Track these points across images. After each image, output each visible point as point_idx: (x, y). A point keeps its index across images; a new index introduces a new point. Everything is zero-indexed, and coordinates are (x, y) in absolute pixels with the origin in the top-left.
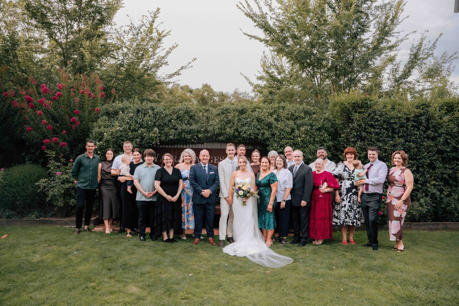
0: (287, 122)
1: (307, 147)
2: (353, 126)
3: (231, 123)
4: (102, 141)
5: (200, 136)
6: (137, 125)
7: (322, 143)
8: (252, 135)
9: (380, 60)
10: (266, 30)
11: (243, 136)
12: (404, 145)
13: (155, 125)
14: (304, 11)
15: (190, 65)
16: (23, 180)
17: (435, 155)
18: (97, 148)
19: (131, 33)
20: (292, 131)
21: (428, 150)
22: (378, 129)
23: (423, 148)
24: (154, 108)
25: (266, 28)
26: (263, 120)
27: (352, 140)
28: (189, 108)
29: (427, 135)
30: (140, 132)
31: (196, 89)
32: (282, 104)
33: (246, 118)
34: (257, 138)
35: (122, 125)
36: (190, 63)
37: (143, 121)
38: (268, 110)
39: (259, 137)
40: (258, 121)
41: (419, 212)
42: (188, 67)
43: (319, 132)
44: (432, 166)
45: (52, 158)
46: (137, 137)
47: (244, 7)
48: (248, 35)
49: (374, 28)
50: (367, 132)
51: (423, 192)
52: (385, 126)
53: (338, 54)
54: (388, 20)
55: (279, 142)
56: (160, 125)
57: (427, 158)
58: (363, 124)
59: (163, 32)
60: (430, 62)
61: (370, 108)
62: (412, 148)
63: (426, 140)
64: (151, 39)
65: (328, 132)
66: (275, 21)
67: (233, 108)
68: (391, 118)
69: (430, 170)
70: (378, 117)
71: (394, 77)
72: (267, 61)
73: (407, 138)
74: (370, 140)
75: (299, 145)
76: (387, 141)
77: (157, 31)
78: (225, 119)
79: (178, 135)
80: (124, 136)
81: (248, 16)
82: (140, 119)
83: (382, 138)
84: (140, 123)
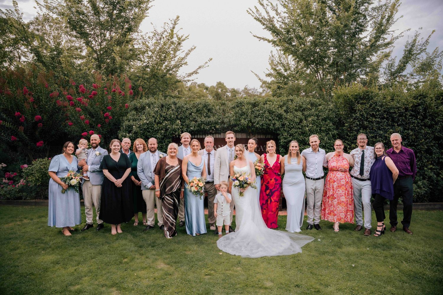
0: (296, 113)
2: (355, 116)
3: (245, 115)
4: (132, 133)
5: (217, 127)
6: (162, 118)
7: (327, 131)
8: (264, 126)
9: (377, 56)
10: (274, 32)
11: (256, 126)
12: (403, 132)
13: (177, 118)
14: (307, 13)
15: (207, 65)
17: (431, 141)
19: (154, 38)
20: (300, 121)
21: (425, 137)
22: (378, 118)
23: (420, 135)
24: (176, 103)
25: (274, 30)
26: (274, 112)
27: (355, 129)
28: (207, 103)
29: (424, 123)
30: (164, 124)
31: (211, 87)
32: (291, 97)
33: (258, 110)
34: (269, 128)
35: (148, 119)
36: (206, 63)
37: (167, 114)
38: (278, 103)
39: (270, 127)
40: (270, 113)
41: (418, 194)
42: (204, 66)
43: (325, 122)
44: (429, 151)
46: (162, 129)
47: (253, 13)
48: (258, 37)
49: (371, 27)
50: (369, 121)
51: (421, 175)
52: (385, 116)
53: (339, 51)
54: (384, 20)
55: (289, 131)
56: (181, 118)
57: (425, 144)
58: (365, 114)
59: (182, 36)
60: (423, 57)
61: (371, 100)
62: (410, 136)
63: (423, 127)
64: (172, 43)
65: (333, 122)
66: (281, 24)
67: (247, 101)
68: (391, 108)
69: (427, 155)
70: (378, 108)
71: (390, 72)
72: (274, 60)
73: (406, 127)
74: (371, 128)
75: (307, 134)
76: (387, 129)
77: (177, 36)
78: (240, 111)
79: (198, 126)
80: (150, 128)
81: (257, 20)
82: (164, 113)
83: (382, 126)
84: (164, 116)
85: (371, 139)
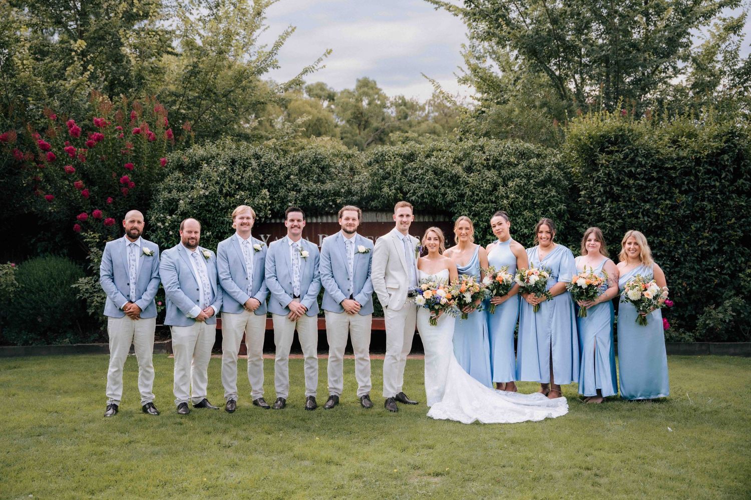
0: (486, 173)
1: (521, 214)
3: (391, 178)
4: (176, 214)
5: (338, 202)
6: (233, 186)
7: (546, 206)
8: (426, 198)
11: (410, 198)
12: (693, 206)
13: (263, 185)
15: (321, 65)
16: (49, 281)
18: (168, 226)
20: (494, 188)
21: (738, 213)
22: (643, 179)
23: (727, 210)
24: (259, 155)
26: (444, 172)
27: (599, 201)
28: (319, 154)
30: (238, 197)
33: (415, 168)
34: (435, 201)
35: (207, 187)
36: (319, 60)
37: (242, 178)
38: (455, 153)
39: (437, 200)
40: (436, 174)
42: (316, 68)
43: (542, 188)
45: (94, 244)
48: (433, 2)
50: (623, 187)
52: (655, 174)
55: (471, 207)
56: (270, 185)
57: (738, 227)
58: (614, 172)
61: (628, 145)
62: (707, 212)
63: (734, 196)
65: (559, 187)
69: (745, 250)
70: (640, 159)
73: (698, 195)
74: (627, 199)
76: (660, 200)
78: (381, 171)
79: (302, 200)
80: (212, 205)
82: (238, 175)
83: (649, 195)
84: (237, 181)
85: (629, 220)
